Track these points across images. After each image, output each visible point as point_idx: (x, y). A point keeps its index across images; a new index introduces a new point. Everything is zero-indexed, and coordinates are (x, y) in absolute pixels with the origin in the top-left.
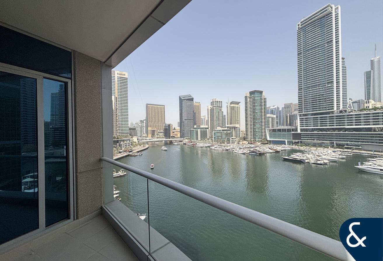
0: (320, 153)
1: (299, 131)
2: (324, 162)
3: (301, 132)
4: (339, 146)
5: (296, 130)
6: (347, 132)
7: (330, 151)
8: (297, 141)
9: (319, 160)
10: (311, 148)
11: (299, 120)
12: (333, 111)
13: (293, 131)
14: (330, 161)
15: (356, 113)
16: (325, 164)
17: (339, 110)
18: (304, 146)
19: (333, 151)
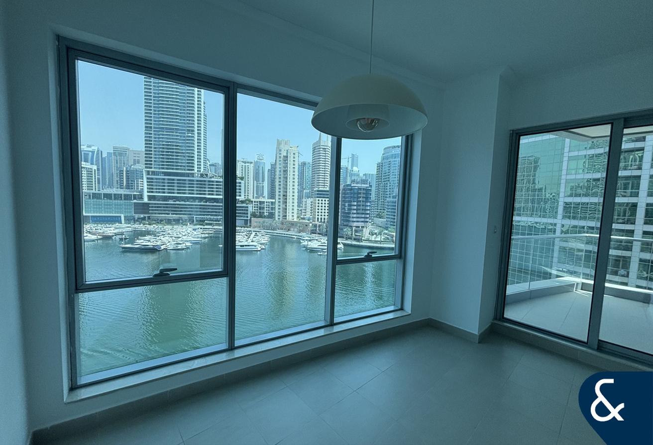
0: (179, 233)
1: (146, 200)
2: (186, 246)
3: (149, 200)
4: (201, 222)
5: (141, 197)
6: (208, 204)
7: (190, 229)
8: (142, 217)
9: (180, 244)
10: (165, 227)
11: (145, 180)
12: (193, 174)
13: (135, 198)
14: (193, 243)
15: (216, 180)
16: (188, 248)
17: (200, 173)
18: (154, 224)
19: (194, 229)
